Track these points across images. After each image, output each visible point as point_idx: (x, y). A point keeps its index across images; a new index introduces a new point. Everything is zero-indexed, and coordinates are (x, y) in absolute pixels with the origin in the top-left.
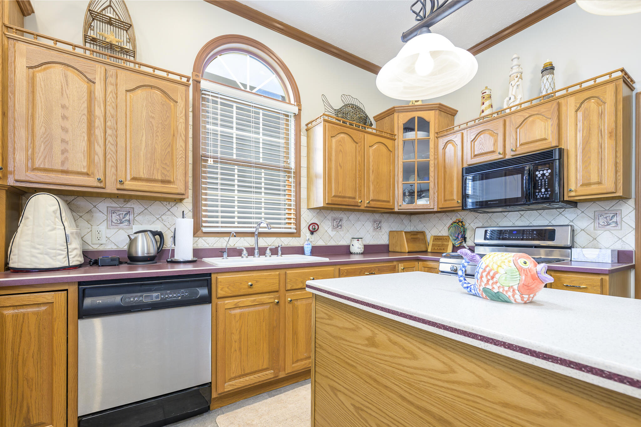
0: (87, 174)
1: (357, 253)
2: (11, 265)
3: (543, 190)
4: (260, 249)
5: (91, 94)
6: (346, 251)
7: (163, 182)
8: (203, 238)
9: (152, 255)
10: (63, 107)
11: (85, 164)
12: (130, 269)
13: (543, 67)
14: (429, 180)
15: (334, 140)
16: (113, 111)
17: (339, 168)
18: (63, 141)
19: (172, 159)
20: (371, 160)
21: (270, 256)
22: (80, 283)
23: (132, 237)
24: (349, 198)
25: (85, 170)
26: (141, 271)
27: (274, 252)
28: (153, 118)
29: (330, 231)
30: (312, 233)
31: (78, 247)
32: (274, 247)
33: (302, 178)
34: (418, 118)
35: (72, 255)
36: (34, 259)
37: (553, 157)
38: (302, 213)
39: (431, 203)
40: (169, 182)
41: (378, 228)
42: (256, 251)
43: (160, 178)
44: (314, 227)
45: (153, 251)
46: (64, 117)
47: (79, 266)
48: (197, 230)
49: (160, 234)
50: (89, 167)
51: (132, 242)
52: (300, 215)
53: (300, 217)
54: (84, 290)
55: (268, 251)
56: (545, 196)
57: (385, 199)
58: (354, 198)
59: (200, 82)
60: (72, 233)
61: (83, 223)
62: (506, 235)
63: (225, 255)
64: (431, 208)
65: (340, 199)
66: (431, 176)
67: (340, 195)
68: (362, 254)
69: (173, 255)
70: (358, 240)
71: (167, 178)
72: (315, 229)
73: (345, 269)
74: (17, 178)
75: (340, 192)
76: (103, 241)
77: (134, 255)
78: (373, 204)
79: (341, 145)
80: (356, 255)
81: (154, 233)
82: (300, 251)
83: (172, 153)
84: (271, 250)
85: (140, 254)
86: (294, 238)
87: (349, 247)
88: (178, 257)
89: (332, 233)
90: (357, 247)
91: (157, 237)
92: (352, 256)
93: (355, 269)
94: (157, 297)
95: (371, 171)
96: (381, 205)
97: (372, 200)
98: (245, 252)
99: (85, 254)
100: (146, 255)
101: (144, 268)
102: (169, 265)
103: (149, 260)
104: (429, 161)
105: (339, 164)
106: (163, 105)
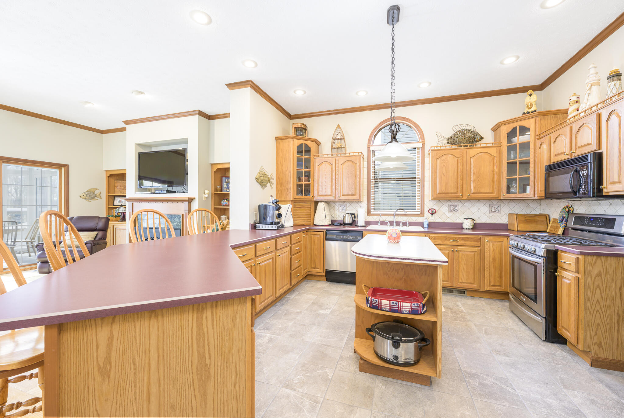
0: (331, 195)
1: (468, 229)
2: (314, 224)
3: (583, 187)
4: (396, 222)
5: (332, 168)
6: (459, 226)
7: (352, 195)
8: (372, 216)
9: (350, 222)
10: (325, 175)
11: (330, 192)
12: (344, 227)
13: (610, 74)
14: (529, 174)
15: (438, 161)
16: (337, 173)
17: (443, 176)
18: (325, 186)
19: (355, 186)
20: (472, 166)
21: (402, 226)
22: (326, 230)
23: (344, 216)
24: (452, 193)
25: (330, 194)
26: (347, 228)
27: (404, 224)
28: (349, 172)
29: (447, 213)
30: (432, 215)
31: (329, 219)
32: (404, 222)
33: (425, 183)
34: (520, 126)
35: (327, 221)
36: (318, 222)
37: (588, 161)
38: (425, 203)
39: (531, 192)
40: (354, 195)
41: (497, 210)
42: (394, 223)
43: (351, 194)
44: (432, 211)
45: (351, 221)
46: (326, 178)
47: (330, 225)
48: (369, 212)
49: (354, 214)
50: (331, 193)
51: (344, 217)
52: (424, 204)
53: (424, 205)
54: (327, 232)
55: (401, 224)
56: (584, 191)
57: (488, 192)
58: (456, 193)
59: (370, 148)
60: (327, 214)
61: (332, 210)
62: (586, 222)
63: (379, 224)
64: (530, 196)
65: (443, 195)
66: (531, 171)
67: (443, 192)
68: (472, 229)
69: (357, 223)
70: (467, 220)
71: (354, 194)
72: (433, 212)
73: (434, 236)
74: (316, 198)
75: (443, 191)
76: (337, 217)
77: (345, 222)
78: (473, 196)
79: (444, 162)
80: (467, 230)
81: (352, 214)
82: (421, 224)
83: (355, 184)
84: (402, 223)
85: (346, 222)
86: (420, 217)
87: (462, 223)
88: (359, 224)
89: (449, 215)
90: (467, 224)
91: (353, 216)
92: (464, 230)
93: (442, 237)
94: (345, 237)
95: (472, 174)
96: (485, 196)
97: (473, 193)
98: (389, 224)
99: (332, 221)
100: (348, 222)
101: (347, 227)
102: (356, 227)
103: (350, 224)
104: (530, 159)
105: (442, 174)
106: (352, 166)
